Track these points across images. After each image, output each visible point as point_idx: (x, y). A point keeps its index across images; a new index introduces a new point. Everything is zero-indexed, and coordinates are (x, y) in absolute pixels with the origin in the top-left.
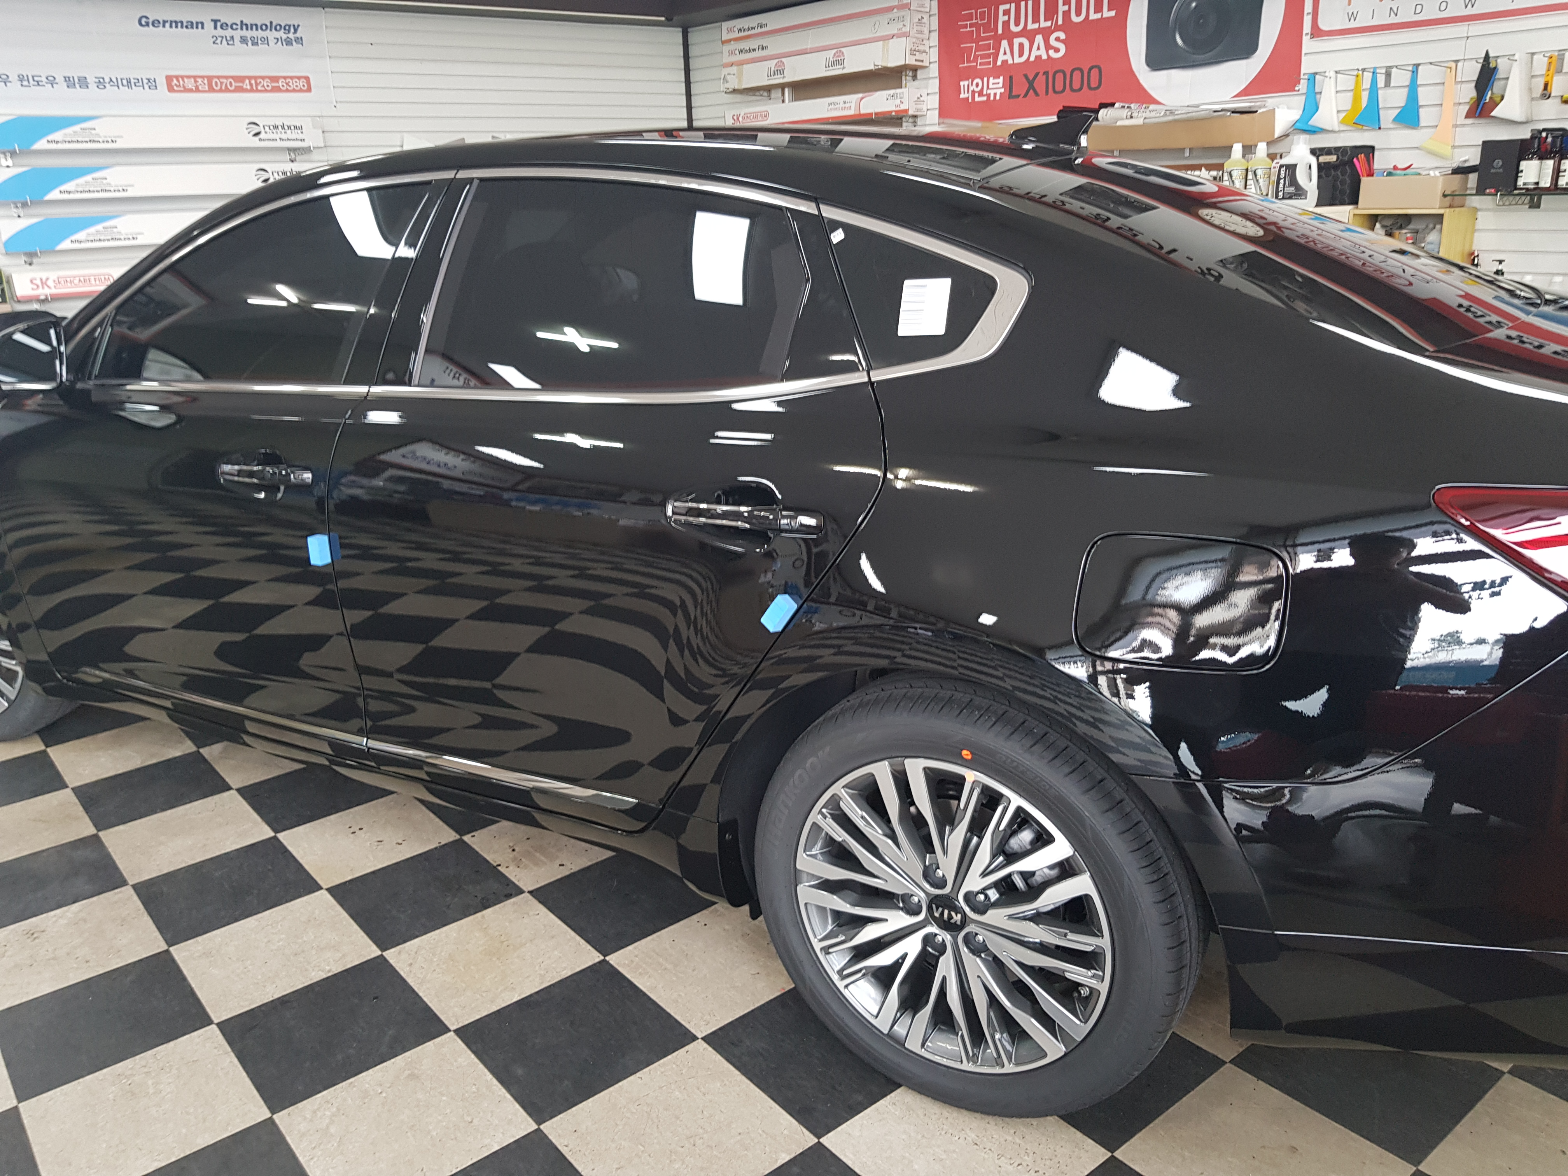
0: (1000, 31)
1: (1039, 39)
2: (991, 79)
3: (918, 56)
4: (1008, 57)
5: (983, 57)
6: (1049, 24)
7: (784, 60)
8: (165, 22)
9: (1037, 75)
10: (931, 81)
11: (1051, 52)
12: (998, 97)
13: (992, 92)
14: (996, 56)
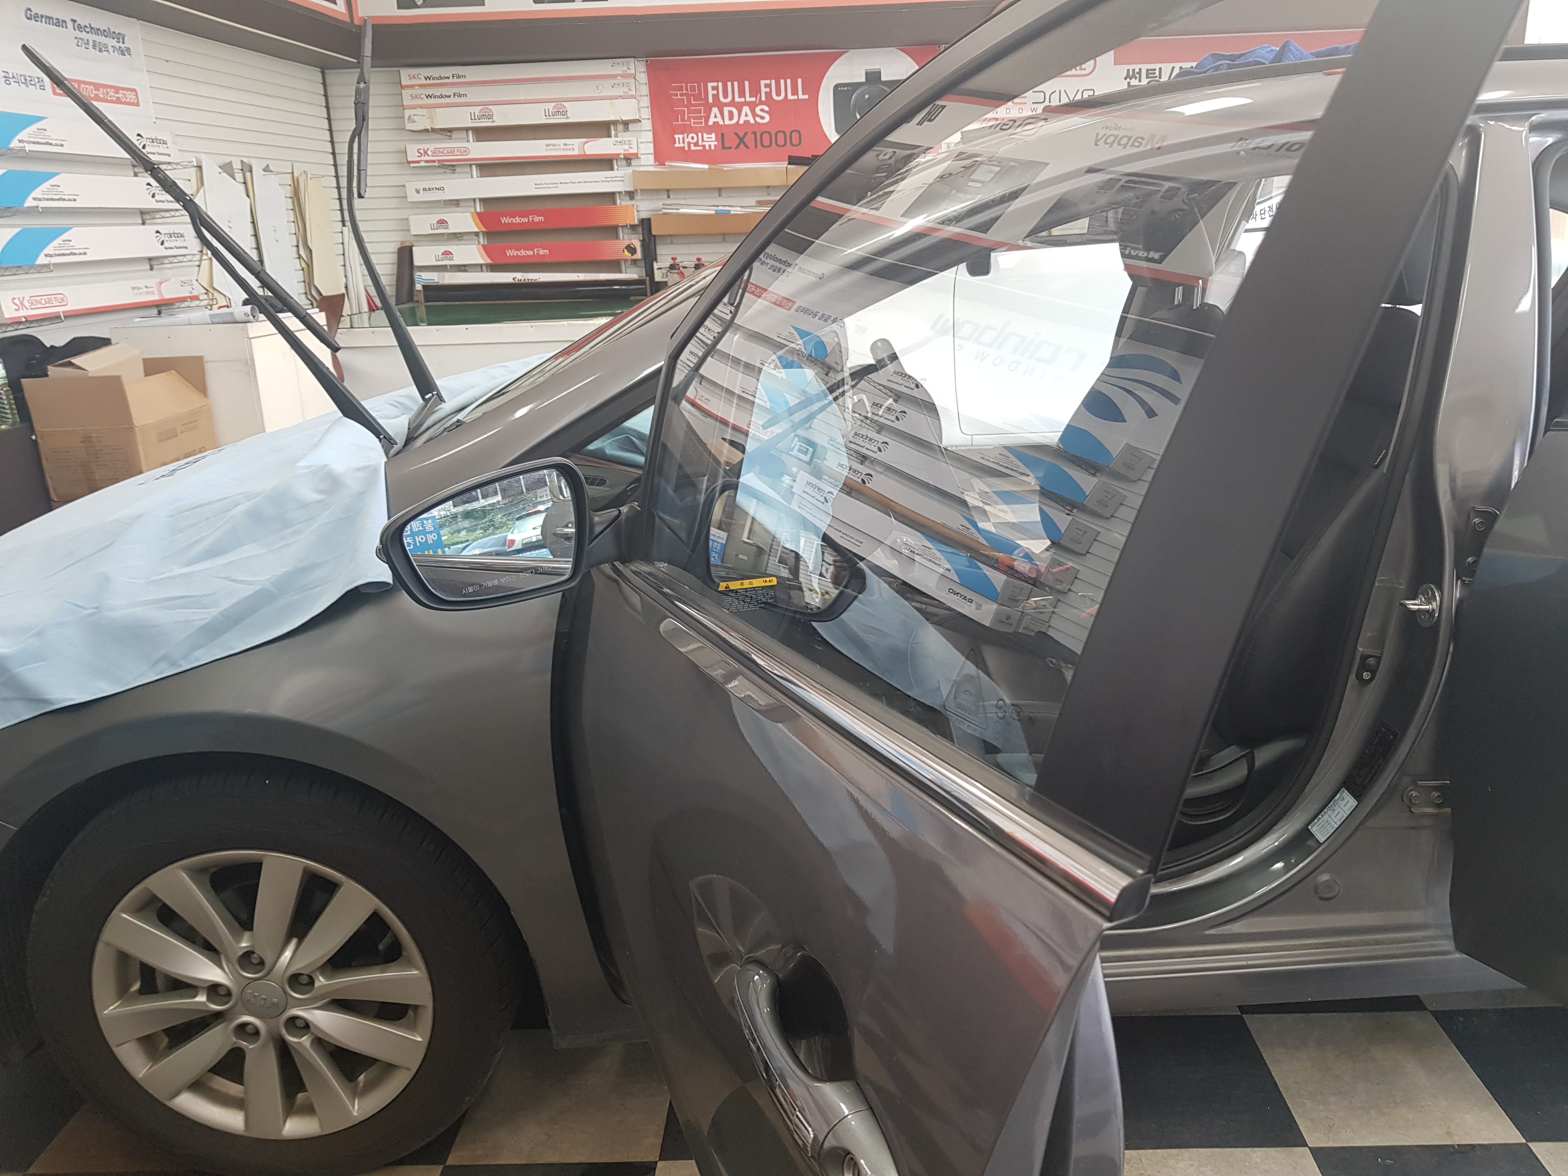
0: (711, 101)
1: (746, 109)
2: (705, 135)
4: (719, 120)
5: (694, 118)
6: (753, 99)
7: (490, 107)
8: (42, 16)
9: (746, 134)
10: (643, 133)
11: (758, 119)
12: (713, 148)
13: (707, 144)
14: (707, 119)
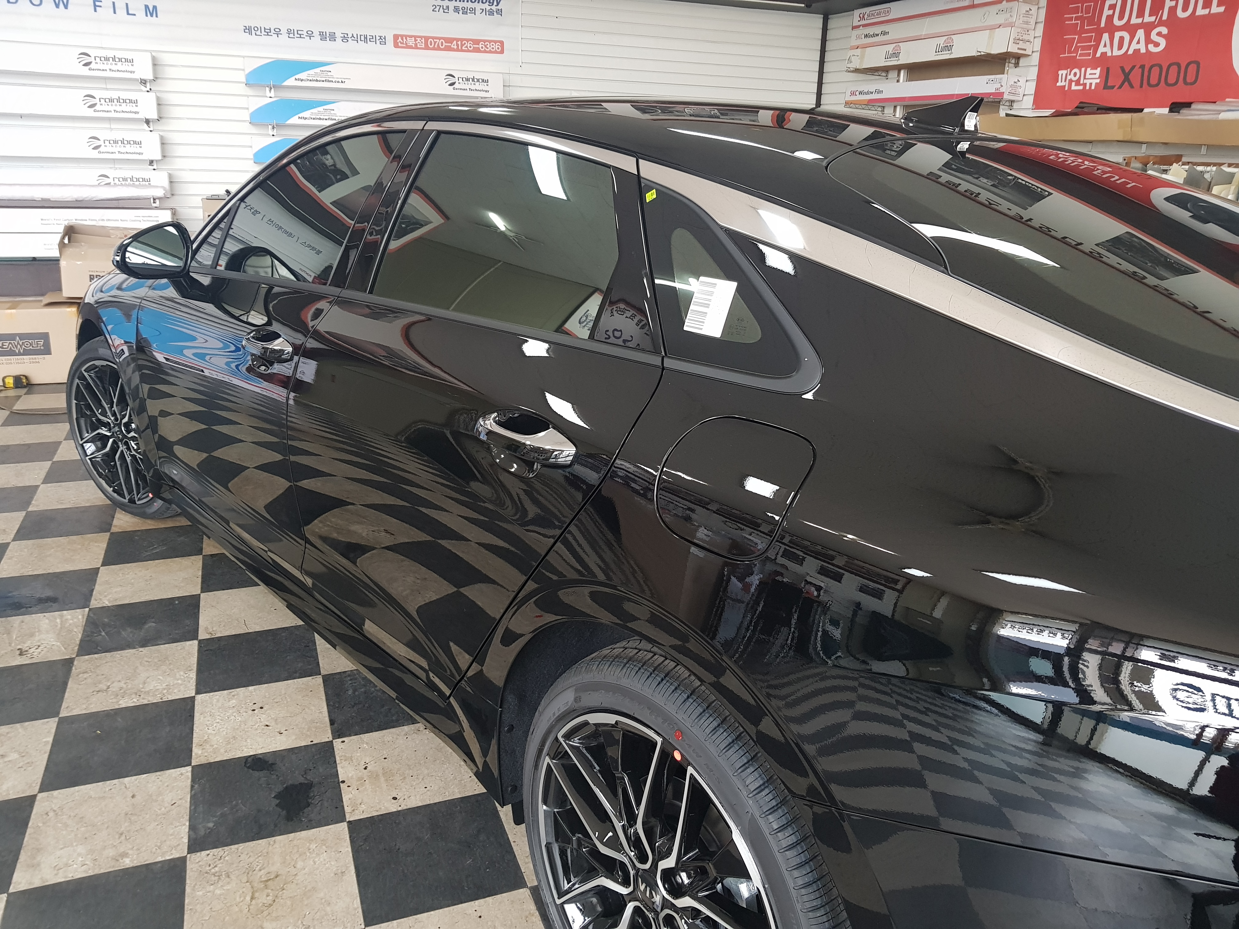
0: (1103, 25)
1: (1140, 33)
2: (1089, 69)
3: (1022, 45)
4: (1108, 50)
5: (1083, 48)
6: (1153, 19)
7: (900, 44)
9: (1134, 67)
10: (1031, 68)
11: (1151, 47)
12: (1093, 87)
13: (1088, 82)
14: (1096, 48)
